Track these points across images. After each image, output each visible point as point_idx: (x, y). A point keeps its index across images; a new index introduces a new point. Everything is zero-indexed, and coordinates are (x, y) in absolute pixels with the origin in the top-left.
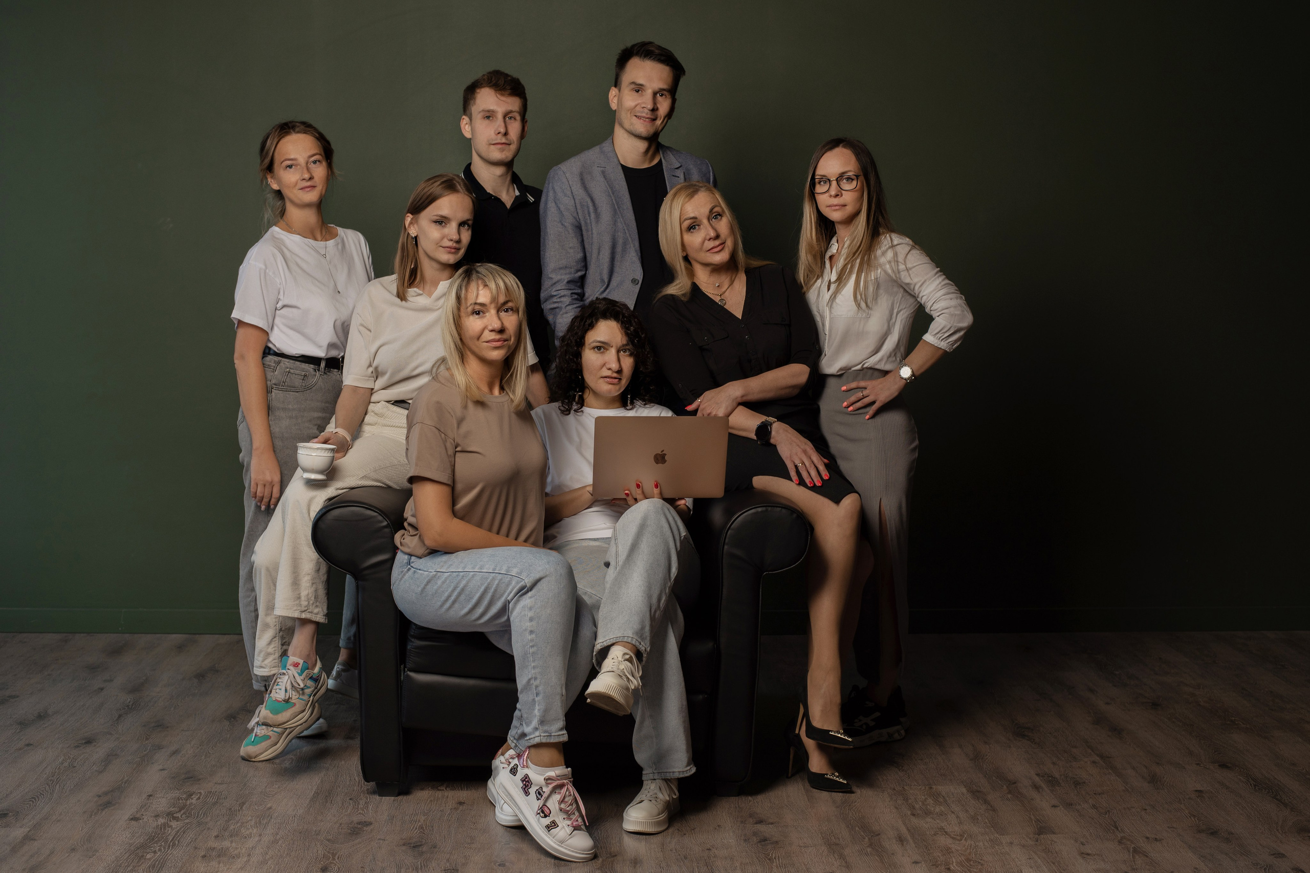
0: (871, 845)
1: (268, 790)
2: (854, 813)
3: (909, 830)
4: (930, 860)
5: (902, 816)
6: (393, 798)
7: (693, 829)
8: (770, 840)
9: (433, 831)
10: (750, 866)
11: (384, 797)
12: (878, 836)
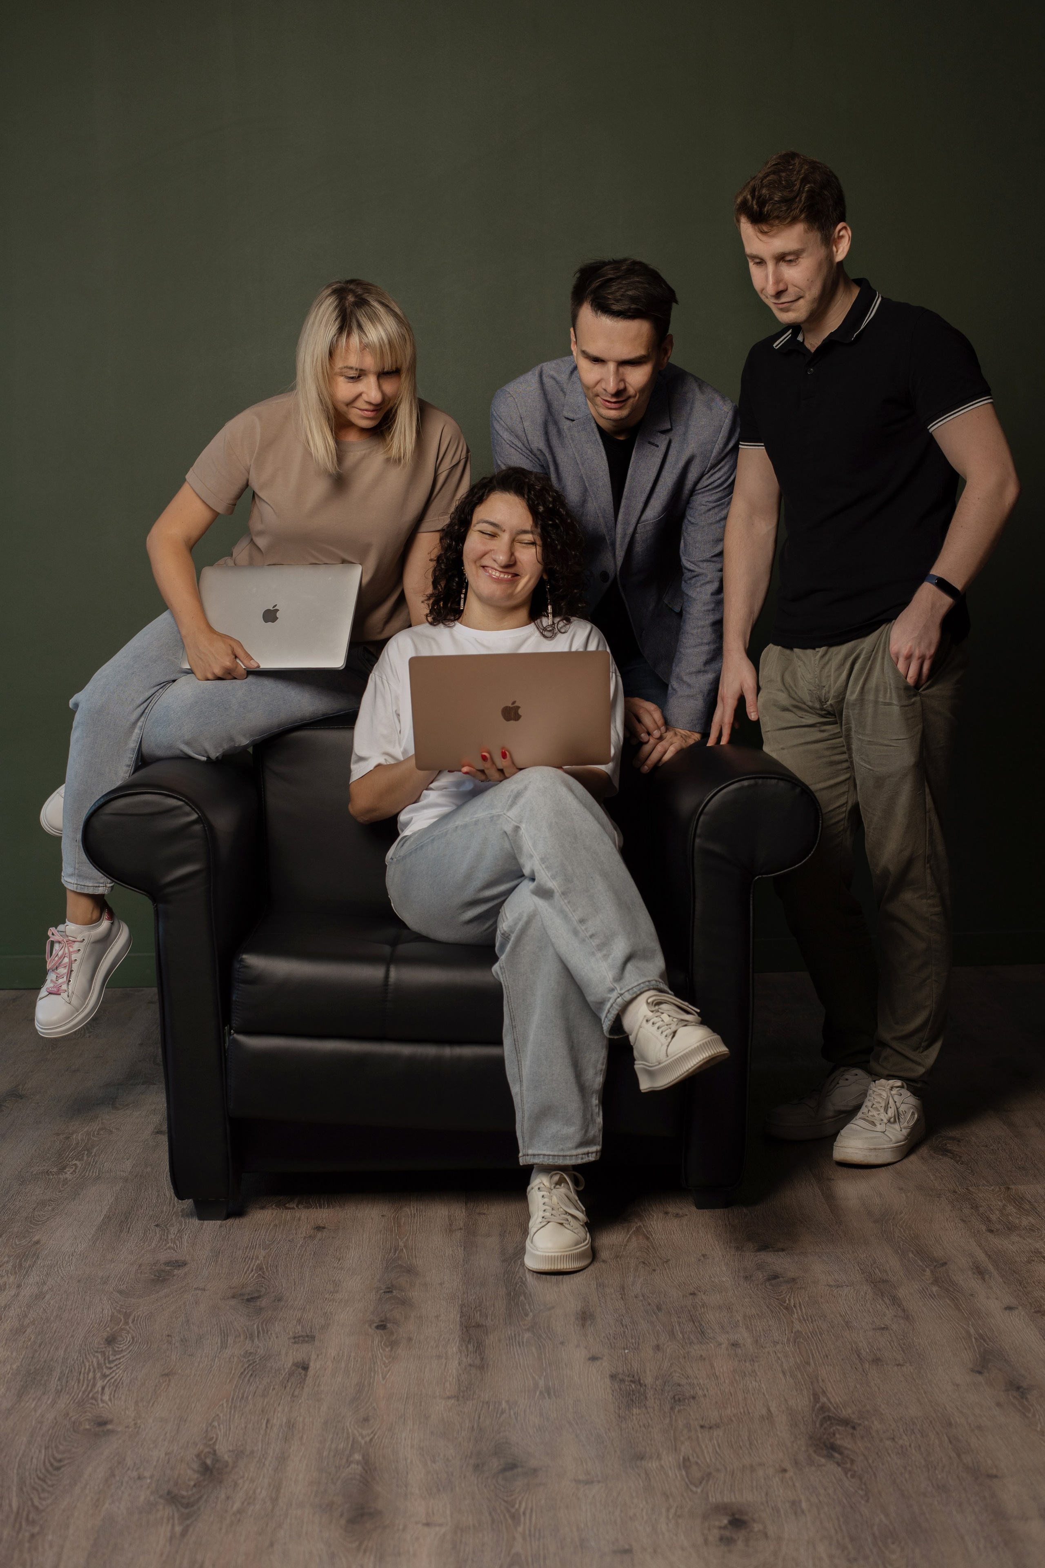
0: (936, 1282)
1: (36, 1213)
2: (902, 1230)
3: (989, 1256)
4: (1030, 1304)
5: (974, 1233)
6: (219, 1222)
7: (667, 1262)
8: (783, 1277)
9: (278, 1275)
10: (758, 1321)
11: (206, 1222)
12: (944, 1268)
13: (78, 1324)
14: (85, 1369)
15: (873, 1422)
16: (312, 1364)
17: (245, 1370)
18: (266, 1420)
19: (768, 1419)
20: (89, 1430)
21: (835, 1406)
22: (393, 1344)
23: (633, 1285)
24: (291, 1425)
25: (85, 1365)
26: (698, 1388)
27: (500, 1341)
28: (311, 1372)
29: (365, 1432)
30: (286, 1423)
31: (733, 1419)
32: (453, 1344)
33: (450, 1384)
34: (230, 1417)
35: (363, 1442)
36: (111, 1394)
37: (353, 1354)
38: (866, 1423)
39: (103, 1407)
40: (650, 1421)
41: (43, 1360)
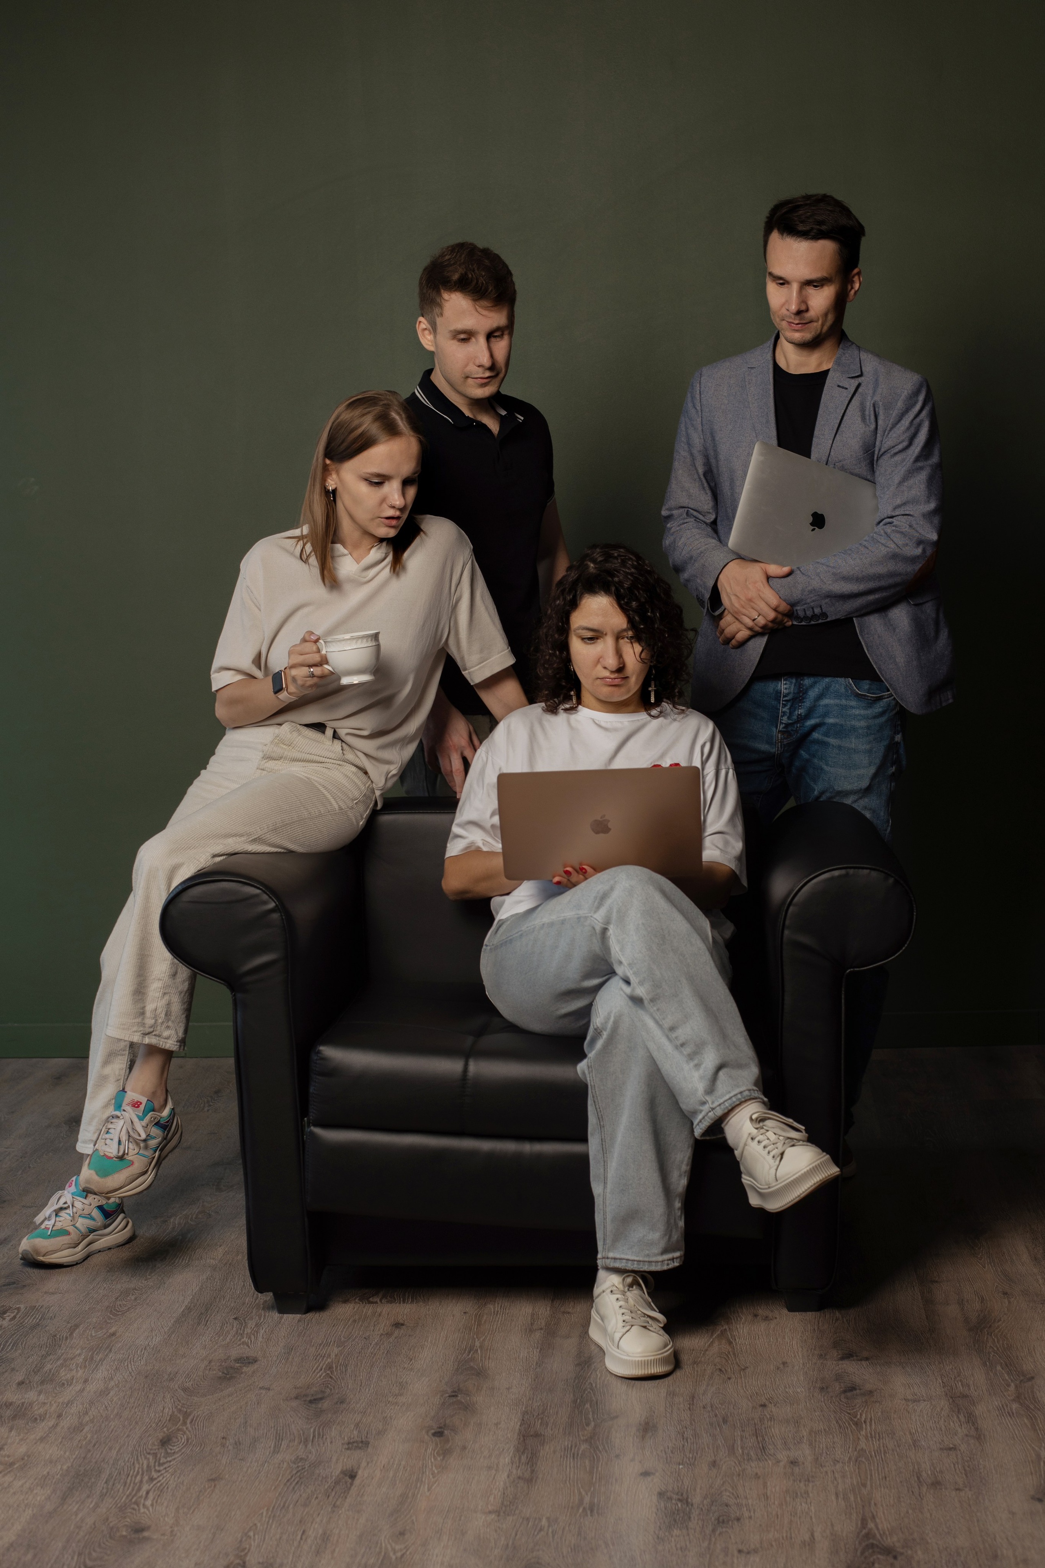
0: (1018, 1398)
1: (119, 1303)
2: (996, 1340)
6: (298, 1316)
7: (744, 1370)
8: (860, 1389)
9: (346, 1374)
10: (824, 1437)
11: (285, 1315)
12: (1030, 1383)
13: (137, 1423)
14: (134, 1471)
15: (916, 1552)
16: (360, 1472)
17: (292, 1477)
18: (302, 1531)
19: (809, 1545)
20: (125, 1537)
21: (882, 1532)
22: (446, 1453)
23: (703, 1394)
24: (325, 1537)
25: (134, 1468)
26: (745, 1509)
27: (554, 1452)
28: (357, 1481)
29: (397, 1547)
30: (321, 1535)
31: (774, 1544)
32: (507, 1455)
33: (494, 1498)
34: (267, 1527)
35: (394, 1557)
36: (154, 1499)
37: (403, 1463)
38: (910, 1552)
39: (144, 1513)
40: (688, 1543)
41: (94, 1461)
